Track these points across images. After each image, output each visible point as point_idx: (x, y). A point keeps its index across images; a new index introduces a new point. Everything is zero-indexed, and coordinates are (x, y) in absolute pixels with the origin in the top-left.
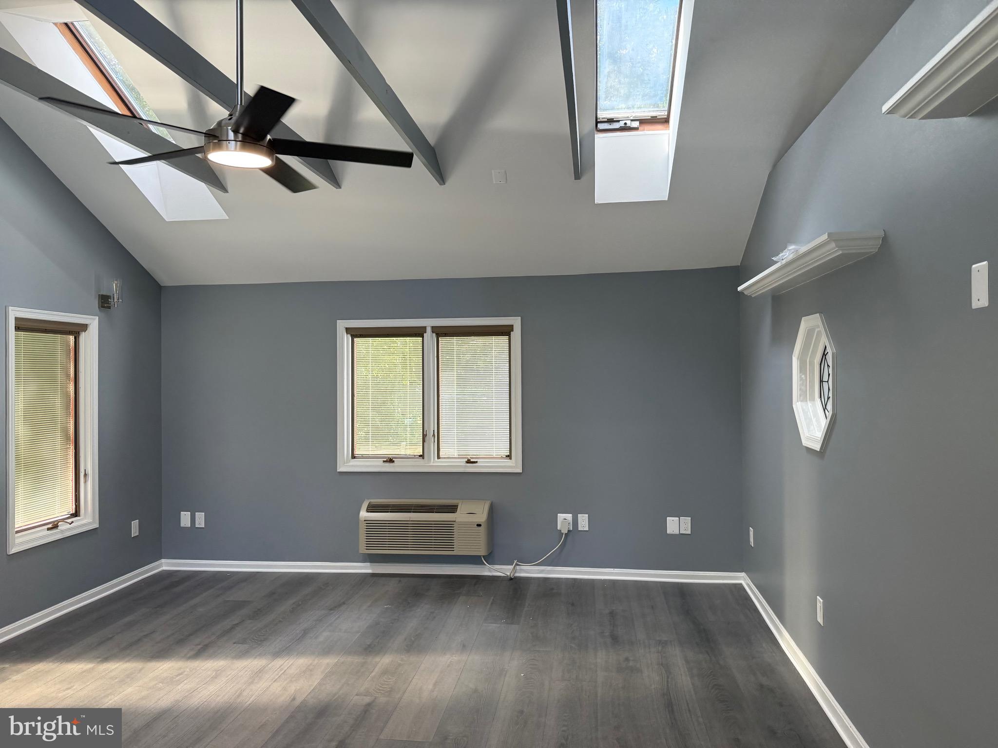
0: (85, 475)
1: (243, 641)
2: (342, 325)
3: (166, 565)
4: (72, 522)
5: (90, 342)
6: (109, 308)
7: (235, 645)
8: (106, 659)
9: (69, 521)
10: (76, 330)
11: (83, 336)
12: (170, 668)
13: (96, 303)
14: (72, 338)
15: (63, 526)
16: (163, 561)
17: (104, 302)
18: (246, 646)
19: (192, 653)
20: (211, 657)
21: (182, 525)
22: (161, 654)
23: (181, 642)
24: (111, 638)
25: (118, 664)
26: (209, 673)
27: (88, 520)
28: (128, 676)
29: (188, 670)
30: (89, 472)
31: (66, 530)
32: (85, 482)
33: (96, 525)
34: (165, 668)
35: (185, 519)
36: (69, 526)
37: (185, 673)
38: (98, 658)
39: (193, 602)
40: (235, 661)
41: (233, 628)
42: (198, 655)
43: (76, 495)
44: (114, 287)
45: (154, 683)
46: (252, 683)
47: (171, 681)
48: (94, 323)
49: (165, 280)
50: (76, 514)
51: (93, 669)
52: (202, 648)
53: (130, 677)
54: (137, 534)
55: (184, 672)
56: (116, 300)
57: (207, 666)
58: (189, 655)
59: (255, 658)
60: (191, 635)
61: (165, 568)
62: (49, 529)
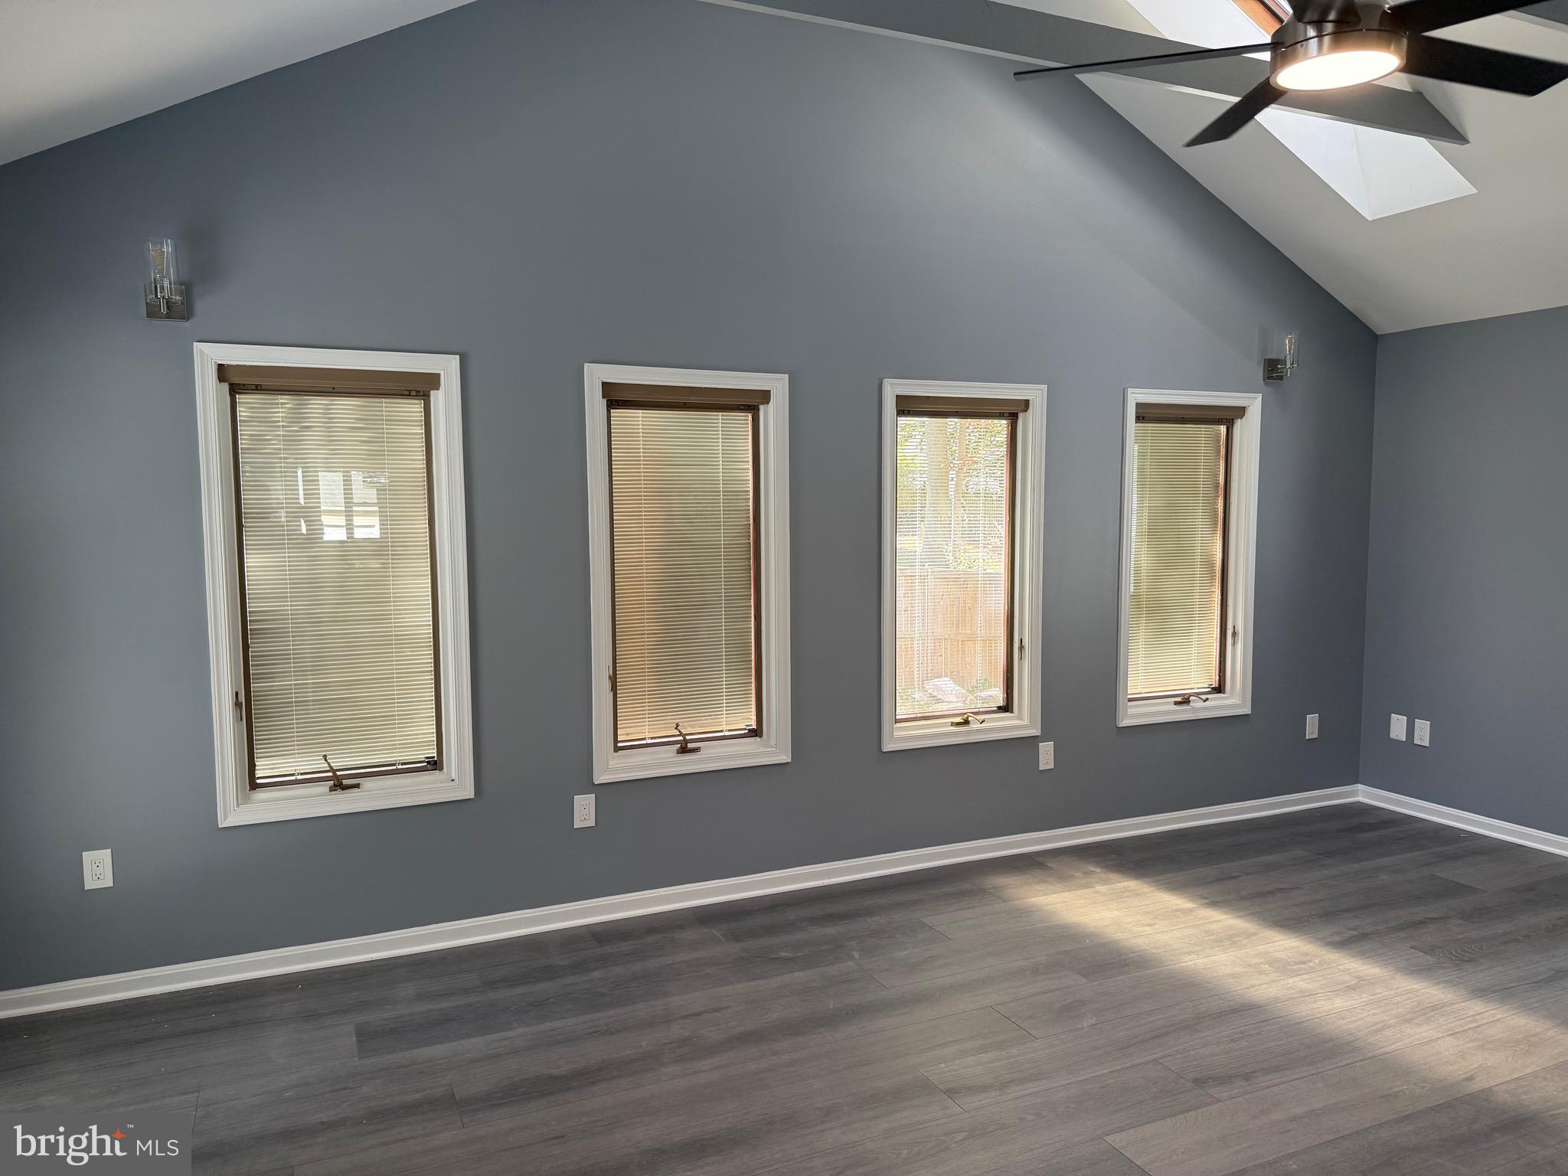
0: (1234, 634)
1: (1430, 950)
3: (1363, 794)
4: (1207, 699)
5: (1248, 434)
6: (1281, 378)
7: (1413, 951)
8: (1214, 904)
9: (1204, 697)
10: (1228, 417)
11: (1238, 425)
12: (1292, 948)
13: (1259, 372)
14: (1223, 429)
15: (1196, 703)
16: (1360, 787)
17: (1273, 370)
18: (1430, 959)
19: (1337, 938)
20: (1363, 954)
21: (1393, 735)
22: (1291, 923)
23: (1329, 915)
24: (1234, 877)
25: (1224, 917)
26: (1347, 978)
27: (1236, 701)
28: (1230, 938)
29: (1317, 961)
30: (1240, 629)
31: (1200, 709)
32: (1234, 644)
33: (1247, 710)
34: (1285, 944)
35: (1398, 727)
36: (1201, 704)
37: (1311, 964)
38: (1206, 898)
39: (1385, 861)
40: (1398, 976)
41: (1422, 923)
42: (1343, 944)
43: (1220, 662)
44: (1287, 346)
45: (1255, 961)
46: (1409, 1021)
47: (1284, 967)
48: (1255, 405)
49: (1383, 324)
50: (1219, 689)
51: (1191, 910)
52: (1356, 936)
53: (1231, 940)
54: (1316, 736)
55: (1310, 961)
56: (1288, 365)
57: (1350, 966)
58: (1330, 940)
59: (1437, 984)
60: (1347, 911)
61: (1361, 799)
62: (1176, 703)
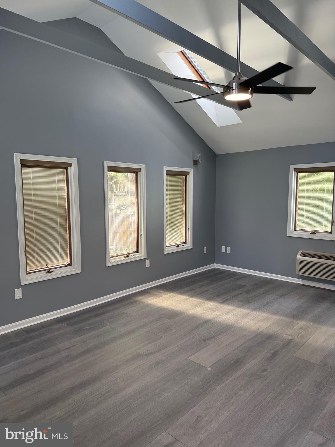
0: (188, 229)
1: (241, 301)
2: (292, 167)
3: (216, 266)
4: (184, 245)
5: (190, 178)
6: (197, 165)
7: (238, 302)
8: (192, 296)
9: (183, 245)
10: (186, 174)
11: (188, 176)
12: (213, 305)
13: (192, 163)
14: (184, 177)
15: (181, 246)
16: (215, 264)
17: (195, 162)
18: (242, 303)
19: (222, 301)
20: (228, 304)
21: (222, 251)
22: (210, 299)
23: (218, 296)
24: (194, 289)
25: (196, 299)
26: (226, 310)
27: (189, 245)
28: (199, 304)
29: (219, 307)
30: (190, 227)
31: (182, 248)
32: (188, 231)
33: (191, 247)
34: (211, 304)
35: (223, 249)
36: (182, 247)
37: (218, 308)
38: (190, 295)
39: (225, 281)
40: (237, 308)
41: (238, 295)
42: (223, 302)
43: (185, 236)
44: (199, 157)
45: (206, 309)
46: (242, 318)
47: (213, 310)
48: (191, 171)
49: (218, 152)
50: (185, 243)
51: (188, 299)
52: (225, 300)
53: (198, 305)
54: (206, 252)
55: (218, 307)
56: (199, 162)
57: (227, 307)
58: (220, 302)
59: (245, 309)
60: (222, 294)
61: (215, 267)
62: (176, 247)
